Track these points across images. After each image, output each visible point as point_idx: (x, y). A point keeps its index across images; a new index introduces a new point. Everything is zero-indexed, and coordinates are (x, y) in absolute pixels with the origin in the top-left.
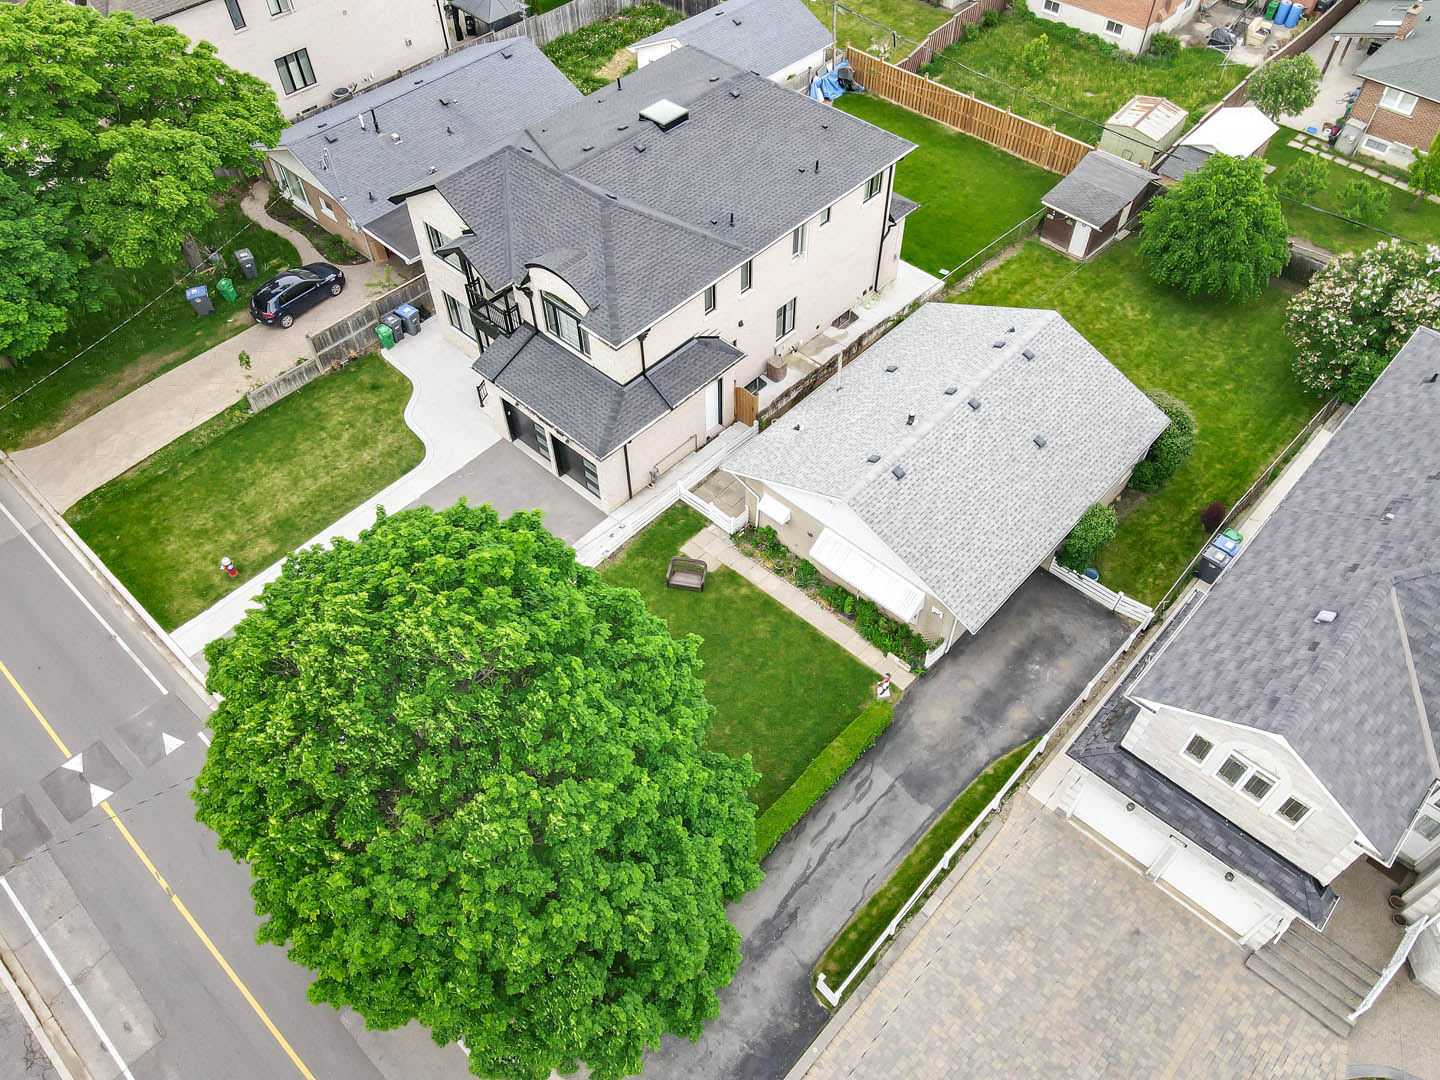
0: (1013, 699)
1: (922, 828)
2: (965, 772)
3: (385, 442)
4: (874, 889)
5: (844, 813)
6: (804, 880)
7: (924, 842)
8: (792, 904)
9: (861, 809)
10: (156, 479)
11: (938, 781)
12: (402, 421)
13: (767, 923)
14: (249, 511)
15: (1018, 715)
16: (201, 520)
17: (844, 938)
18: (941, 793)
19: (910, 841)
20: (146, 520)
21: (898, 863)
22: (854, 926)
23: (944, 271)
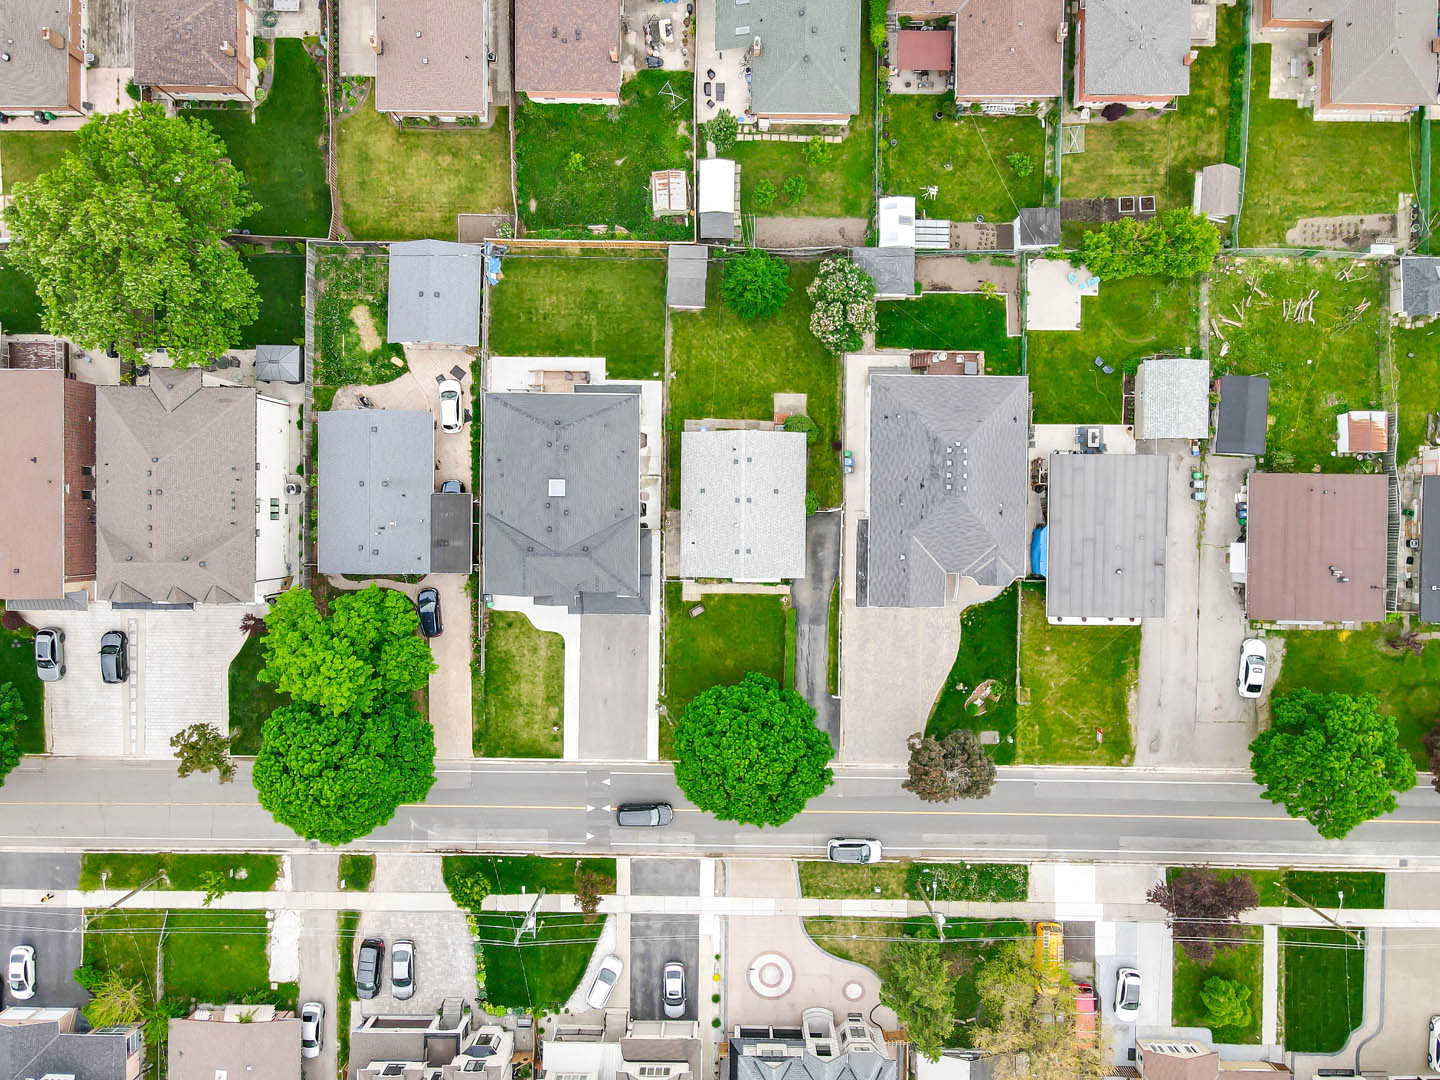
0: (822, 571)
1: (825, 632)
2: (825, 606)
3: (542, 643)
5: (803, 646)
7: (829, 635)
8: (810, 679)
9: (806, 642)
10: (486, 721)
11: (820, 616)
12: (537, 631)
14: (532, 705)
15: (827, 574)
16: (521, 720)
17: (829, 680)
18: (824, 618)
19: (825, 638)
20: (504, 736)
21: (827, 649)
22: (829, 674)
23: (656, 374)
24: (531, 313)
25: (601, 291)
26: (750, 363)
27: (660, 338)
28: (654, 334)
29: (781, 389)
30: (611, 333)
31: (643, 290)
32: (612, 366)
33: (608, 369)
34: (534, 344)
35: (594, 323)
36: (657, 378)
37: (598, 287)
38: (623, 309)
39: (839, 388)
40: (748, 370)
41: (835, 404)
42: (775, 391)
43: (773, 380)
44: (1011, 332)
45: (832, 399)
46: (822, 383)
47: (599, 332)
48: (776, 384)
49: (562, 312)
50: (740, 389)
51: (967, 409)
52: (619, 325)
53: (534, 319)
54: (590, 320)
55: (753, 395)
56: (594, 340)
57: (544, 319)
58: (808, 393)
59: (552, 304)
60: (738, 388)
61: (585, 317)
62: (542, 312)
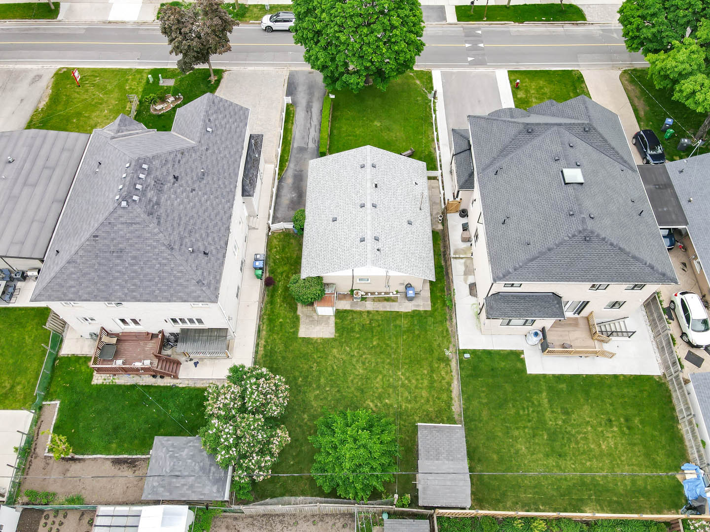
1: (294, 142)
2: (293, 159)
4: (295, 126)
6: (311, 118)
7: (291, 140)
8: (309, 113)
10: (575, 88)
11: (298, 153)
13: (312, 107)
16: (547, 90)
17: (293, 114)
18: (295, 151)
19: (294, 139)
20: (558, 82)
21: (293, 132)
22: (293, 117)
23: (467, 356)
24: (629, 428)
25: (547, 456)
26: (361, 371)
27: (468, 398)
28: (475, 403)
29: (326, 341)
30: (526, 404)
31: (495, 457)
32: (519, 365)
33: (523, 361)
34: (614, 390)
35: (548, 414)
36: (465, 351)
37: (551, 462)
38: (516, 433)
39: (262, 342)
40: (364, 363)
41: (269, 325)
42: (334, 340)
43: (335, 351)
44: (54, 407)
45: (271, 330)
46: (280, 347)
47: (540, 405)
48: (332, 347)
49: (589, 428)
50: (372, 342)
51: (108, 255)
52: (517, 413)
53: (622, 420)
54: (553, 419)
55: (358, 336)
56: (544, 394)
57: (610, 421)
58: (297, 338)
59: (605, 439)
60: (375, 343)
61: (560, 423)
62: (615, 429)
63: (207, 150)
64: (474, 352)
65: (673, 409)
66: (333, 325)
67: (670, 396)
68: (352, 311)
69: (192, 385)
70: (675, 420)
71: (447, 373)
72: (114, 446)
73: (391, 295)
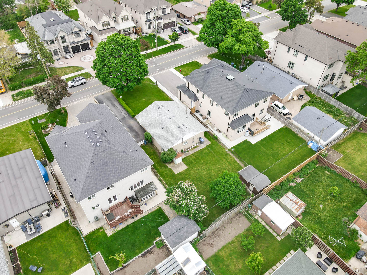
6: (117, 108)
8: (115, 107)
13: (114, 105)
20: (192, 66)
23: (233, 149)
24: (289, 143)
25: (276, 162)
26: (205, 172)
29: (186, 170)
30: (260, 152)
32: (249, 143)
33: (249, 142)
34: (277, 136)
35: (267, 151)
36: (231, 149)
38: (264, 161)
40: (204, 170)
42: (188, 168)
43: (192, 171)
44: (99, 256)
45: (164, 178)
47: (263, 150)
48: (190, 171)
49: (280, 148)
50: (201, 162)
51: (101, 167)
52: (259, 156)
53: (285, 142)
54: (269, 152)
55: (195, 163)
56: (262, 147)
57: (283, 144)
58: (176, 175)
59: (286, 149)
60: (202, 162)
61: (272, 152)
62: (286, 145)
63: (106, 120)
64: (234, 147)
65: (294, 132)
66: (184, 164)
67: (291, 130)
68: (187, 157)
69: (150, 212)
70: (296, 135)
71: (231, 157)
72: (137, 251)
73: (195, 146)
